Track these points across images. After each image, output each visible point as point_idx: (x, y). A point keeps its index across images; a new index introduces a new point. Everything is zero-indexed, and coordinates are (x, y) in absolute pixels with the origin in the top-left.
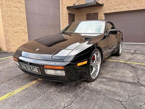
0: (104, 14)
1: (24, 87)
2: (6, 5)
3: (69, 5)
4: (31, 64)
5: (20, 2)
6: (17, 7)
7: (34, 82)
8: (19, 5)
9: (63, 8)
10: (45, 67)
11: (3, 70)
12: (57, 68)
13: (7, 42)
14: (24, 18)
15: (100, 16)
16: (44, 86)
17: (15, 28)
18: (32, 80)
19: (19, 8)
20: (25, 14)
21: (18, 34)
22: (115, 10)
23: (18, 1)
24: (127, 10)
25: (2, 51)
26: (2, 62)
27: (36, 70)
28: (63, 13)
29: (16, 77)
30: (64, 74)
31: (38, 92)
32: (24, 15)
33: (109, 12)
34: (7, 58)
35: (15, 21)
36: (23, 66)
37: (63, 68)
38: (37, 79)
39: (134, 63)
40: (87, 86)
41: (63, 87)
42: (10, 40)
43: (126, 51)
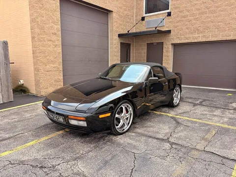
0: (172, 44)
1: (50, 136)
2: (39, 39)
3: (122, 32)
4: (57, 113)
5: (55, 34)
6: (51, 40)
7: (61, 132)
8: (54, 38)
9: (113, 36)
10: (69, 117)
11: (31, 118)
12: (79, 118)
13: (37, 83)
14: (59, 53)
15: (166, 46)
16: (69, 136)
17: (48, 66)
18: (59, 130)
19: (54, 42)
20: (61, 48)
21: (51, 73)
22: (187, 39)
23: (53, 33)
24: (204, 40)
25: (30, 94)
26: (29, 108)
27: (61, 120)
28: (112, 44)
29: (44, 126)
30: (86, 125)
31: (62, 141)
32: (60, 50)
33: (178, 42)
34: (36, 104)
35: (48, 57)
36: (50, 115)
37: (85, 119)
38: (64, 129)
39: (185, 118)
40: (112, 139)
41: (88, 139)
42: (41, 81)
43: (190, 100)
